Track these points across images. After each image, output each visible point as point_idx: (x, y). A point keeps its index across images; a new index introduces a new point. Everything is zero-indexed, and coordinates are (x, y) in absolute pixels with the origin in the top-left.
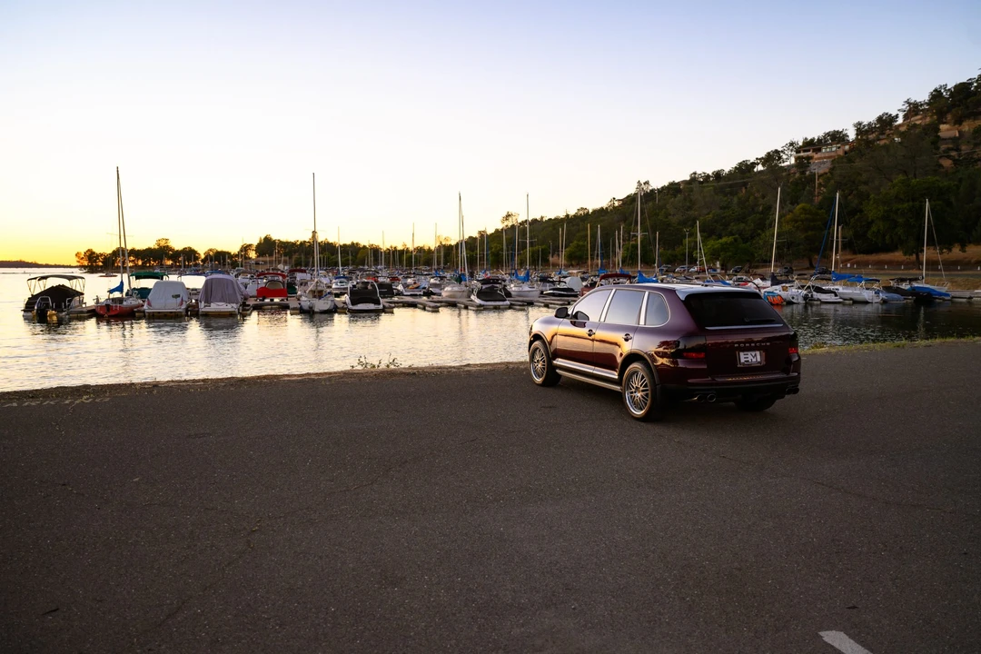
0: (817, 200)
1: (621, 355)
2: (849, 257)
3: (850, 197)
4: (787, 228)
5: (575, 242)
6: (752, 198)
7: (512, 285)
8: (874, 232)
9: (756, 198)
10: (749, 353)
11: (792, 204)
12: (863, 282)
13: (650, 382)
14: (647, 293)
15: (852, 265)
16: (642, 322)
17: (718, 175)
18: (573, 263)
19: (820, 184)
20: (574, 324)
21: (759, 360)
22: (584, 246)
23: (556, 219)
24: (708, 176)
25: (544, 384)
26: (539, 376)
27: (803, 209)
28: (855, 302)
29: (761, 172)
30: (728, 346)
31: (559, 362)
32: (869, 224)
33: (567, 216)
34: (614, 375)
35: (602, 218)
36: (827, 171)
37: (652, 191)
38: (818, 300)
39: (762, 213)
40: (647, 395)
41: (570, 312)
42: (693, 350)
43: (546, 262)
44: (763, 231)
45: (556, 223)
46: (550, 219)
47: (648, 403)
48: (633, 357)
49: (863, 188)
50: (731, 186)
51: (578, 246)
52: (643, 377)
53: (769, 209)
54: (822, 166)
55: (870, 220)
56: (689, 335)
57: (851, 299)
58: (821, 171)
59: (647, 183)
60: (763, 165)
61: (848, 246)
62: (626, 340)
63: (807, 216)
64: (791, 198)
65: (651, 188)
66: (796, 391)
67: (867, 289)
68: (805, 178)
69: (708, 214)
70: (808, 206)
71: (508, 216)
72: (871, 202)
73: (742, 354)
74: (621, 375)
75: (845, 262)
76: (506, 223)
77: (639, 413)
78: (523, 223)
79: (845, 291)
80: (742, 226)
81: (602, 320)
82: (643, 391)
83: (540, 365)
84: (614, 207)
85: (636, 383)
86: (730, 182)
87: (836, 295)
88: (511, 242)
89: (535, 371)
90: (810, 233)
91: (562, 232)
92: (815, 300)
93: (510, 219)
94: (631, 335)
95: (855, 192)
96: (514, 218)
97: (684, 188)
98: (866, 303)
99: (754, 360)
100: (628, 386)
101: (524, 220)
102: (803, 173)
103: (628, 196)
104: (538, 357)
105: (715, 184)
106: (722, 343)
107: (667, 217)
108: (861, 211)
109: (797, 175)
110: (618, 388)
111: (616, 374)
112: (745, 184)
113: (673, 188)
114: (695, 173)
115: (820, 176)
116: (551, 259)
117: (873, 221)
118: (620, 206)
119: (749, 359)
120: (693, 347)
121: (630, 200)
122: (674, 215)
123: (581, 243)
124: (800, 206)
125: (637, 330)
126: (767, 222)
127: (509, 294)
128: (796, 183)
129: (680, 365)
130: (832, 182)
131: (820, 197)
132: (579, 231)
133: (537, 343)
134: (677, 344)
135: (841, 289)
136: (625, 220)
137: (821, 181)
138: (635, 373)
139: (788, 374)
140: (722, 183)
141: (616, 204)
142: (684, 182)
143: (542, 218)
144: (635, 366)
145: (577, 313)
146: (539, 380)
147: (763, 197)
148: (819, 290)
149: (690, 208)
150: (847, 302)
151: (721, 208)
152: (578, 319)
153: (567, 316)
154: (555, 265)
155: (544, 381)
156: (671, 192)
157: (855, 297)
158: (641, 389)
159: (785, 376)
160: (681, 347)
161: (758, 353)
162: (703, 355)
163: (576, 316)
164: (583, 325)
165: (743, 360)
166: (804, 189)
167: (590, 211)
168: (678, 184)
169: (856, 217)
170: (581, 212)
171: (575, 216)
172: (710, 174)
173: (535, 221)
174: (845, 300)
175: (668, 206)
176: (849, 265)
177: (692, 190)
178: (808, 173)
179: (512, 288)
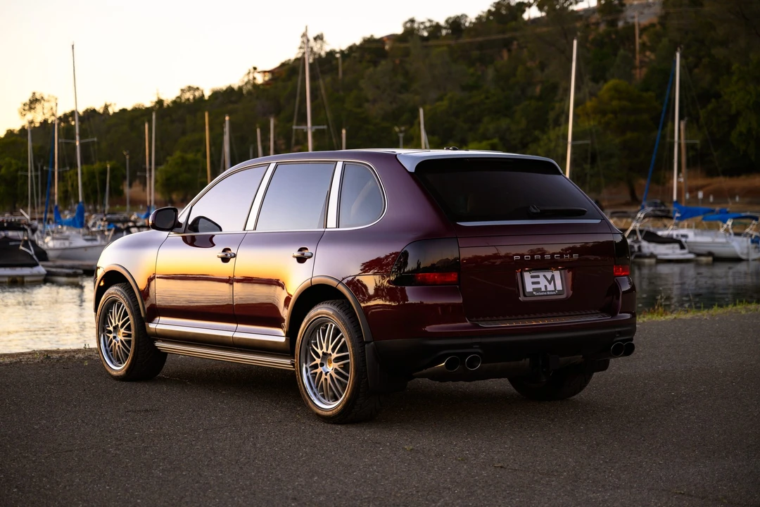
0: (640, 74)
1: (288, 300)
2: (700, 182)
3: (696, 71)
4: (589, 124)
5: (178, 154)
6: (520, 69)
7: (48, 239)
8: (741, 134)
9: (528, 70)
10: (541, 274)
11: (596, 80)
12: (729, 223)
13: (351, 339)
14: (340, 165)
15: (706, 196)
16: (332, 223)
17: (456, 24)
18: (174, 197)
19: (643, 45)
20: (192, 242)
21: (559, 287)
22: (196, 162)
23: (135, 110)
24: (437, 27)
25: (128, 377)
26: (119, 361)
27: (616, 89)
28: (718, 259)
29: (535, 21)
30: (498, 262)
31: (163, 324)
32: (733, 120)
33: (160, 102)
34: (278, 336)
35: (230, 107)
36: (655, 20)
37: (331, 54)
38: (652, 256)
39: (540, 98)
40: (346, 367)
41: (182, 218)
42: (432, 268)
43: (117, 195)
44: (544, 132)
45: (135, 117)
46: (124, 111)
47: (350, 383)
48: (315, 294)
49: (719, 52)
50: (481, 46)
51: (184, 162)
52: (337, 331)
53: (555, 91)
54: (646, 11)
55: (733, 111)
56: (426, 239)
57: (710, 254)
58: (645, 21)
59: (319, 38)
60: (540, 8)
61: (698, 160)
62: (301, 260)
63: (625, 103)
64: (594, 72)
65: (327, 48)
66: (628, 349)
67: (737, 234)
68: (617, 32)
69: (441, 99)
70: (623, 84)
71: (34, 102)
72: (735, 78)
73: (527, 276)
74: (291, 334)
75: (693, 190)
76: (30, 116)
77: (329, 407)
78: (65, 118)
79: (700, 239)
80: (504, 123)
81: (250, 226)
82: (337, 360)
83: (120, 337)
84: (255, 86)
85: (325, 346)
86: (480, 39)
87: (682, 247)
88: (44, 156)
89: (110, 351)
90: (629, 135)
91: (149, 132)
92: (645, 257)
93: (38, 106)
94: (311, 249)
95: (705, 60)
96: (46, 105)
97: (392, 49)
98: (737, 260)
99: (551, 287)
100: (308, 354)
101: (68, 111)
102: (613, 23)
103: (283, 65)
104: (115, 321)
105: (452, 42)
106: (488, 258)
107: (360, 106)
108: (718, 96)
109: (603, 28)
110: (284, 363)
111: (281, 332)
112: (507, 44)
113: (371, 50)
114: (412, 21)
115: (644, 30)
116: (127, 191)
117: (738, 114)
118: (266, 83)
119: (542, 286)
120: (433, 265)
121: (287, 73)
122: (375, 101)
123: (190, 156)
124: (611, 83)
125: (321, 238)
126: (552, 115)
127: (42, 255)
128: (600, 43)
129: (411, 300)
130: (665, 41)
131: (645, 70)
132: (184, 133)
133: (113, 291)
134: (402, 258)
135: (692, 236)
136: (277, 112)
137: (645, 38)
138: (321, 324)
139: (614, 314)
140: (465, 40)
141: (260, 79)
142: (393, 38)
143: (106, 107)
144: (322, 310)
145: (197, 219)
146: (118, 369)
147: (542, 67)
148: (652, 237)
149: (405, 88)
150: (704, 259)
151: (464, 88)
152: (199, 234)
153: (175, 226)
154: (135, 203)
155: (129, 370)
156: (368, 57)
157: (717, 250)
158: (334, 355)
159: (608, 319)
160: (411, 265)
161: (557, 274)
162: (453, 277)
163: (194, 226)
164: (209, 242)
165: (529, 288)
166: (615, 55)
167: (207, 94)
168: (381, 41)
169: (710, 107)
170: (189, 95)
171: (177, 103)
172: (442, 23)
173: (91, 113)
174: (698, 255)
175: (362, 83)
176: (700, 195)
177: (407, 53)
178: (621, 24)
179: (49, 243)
